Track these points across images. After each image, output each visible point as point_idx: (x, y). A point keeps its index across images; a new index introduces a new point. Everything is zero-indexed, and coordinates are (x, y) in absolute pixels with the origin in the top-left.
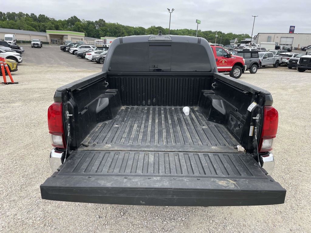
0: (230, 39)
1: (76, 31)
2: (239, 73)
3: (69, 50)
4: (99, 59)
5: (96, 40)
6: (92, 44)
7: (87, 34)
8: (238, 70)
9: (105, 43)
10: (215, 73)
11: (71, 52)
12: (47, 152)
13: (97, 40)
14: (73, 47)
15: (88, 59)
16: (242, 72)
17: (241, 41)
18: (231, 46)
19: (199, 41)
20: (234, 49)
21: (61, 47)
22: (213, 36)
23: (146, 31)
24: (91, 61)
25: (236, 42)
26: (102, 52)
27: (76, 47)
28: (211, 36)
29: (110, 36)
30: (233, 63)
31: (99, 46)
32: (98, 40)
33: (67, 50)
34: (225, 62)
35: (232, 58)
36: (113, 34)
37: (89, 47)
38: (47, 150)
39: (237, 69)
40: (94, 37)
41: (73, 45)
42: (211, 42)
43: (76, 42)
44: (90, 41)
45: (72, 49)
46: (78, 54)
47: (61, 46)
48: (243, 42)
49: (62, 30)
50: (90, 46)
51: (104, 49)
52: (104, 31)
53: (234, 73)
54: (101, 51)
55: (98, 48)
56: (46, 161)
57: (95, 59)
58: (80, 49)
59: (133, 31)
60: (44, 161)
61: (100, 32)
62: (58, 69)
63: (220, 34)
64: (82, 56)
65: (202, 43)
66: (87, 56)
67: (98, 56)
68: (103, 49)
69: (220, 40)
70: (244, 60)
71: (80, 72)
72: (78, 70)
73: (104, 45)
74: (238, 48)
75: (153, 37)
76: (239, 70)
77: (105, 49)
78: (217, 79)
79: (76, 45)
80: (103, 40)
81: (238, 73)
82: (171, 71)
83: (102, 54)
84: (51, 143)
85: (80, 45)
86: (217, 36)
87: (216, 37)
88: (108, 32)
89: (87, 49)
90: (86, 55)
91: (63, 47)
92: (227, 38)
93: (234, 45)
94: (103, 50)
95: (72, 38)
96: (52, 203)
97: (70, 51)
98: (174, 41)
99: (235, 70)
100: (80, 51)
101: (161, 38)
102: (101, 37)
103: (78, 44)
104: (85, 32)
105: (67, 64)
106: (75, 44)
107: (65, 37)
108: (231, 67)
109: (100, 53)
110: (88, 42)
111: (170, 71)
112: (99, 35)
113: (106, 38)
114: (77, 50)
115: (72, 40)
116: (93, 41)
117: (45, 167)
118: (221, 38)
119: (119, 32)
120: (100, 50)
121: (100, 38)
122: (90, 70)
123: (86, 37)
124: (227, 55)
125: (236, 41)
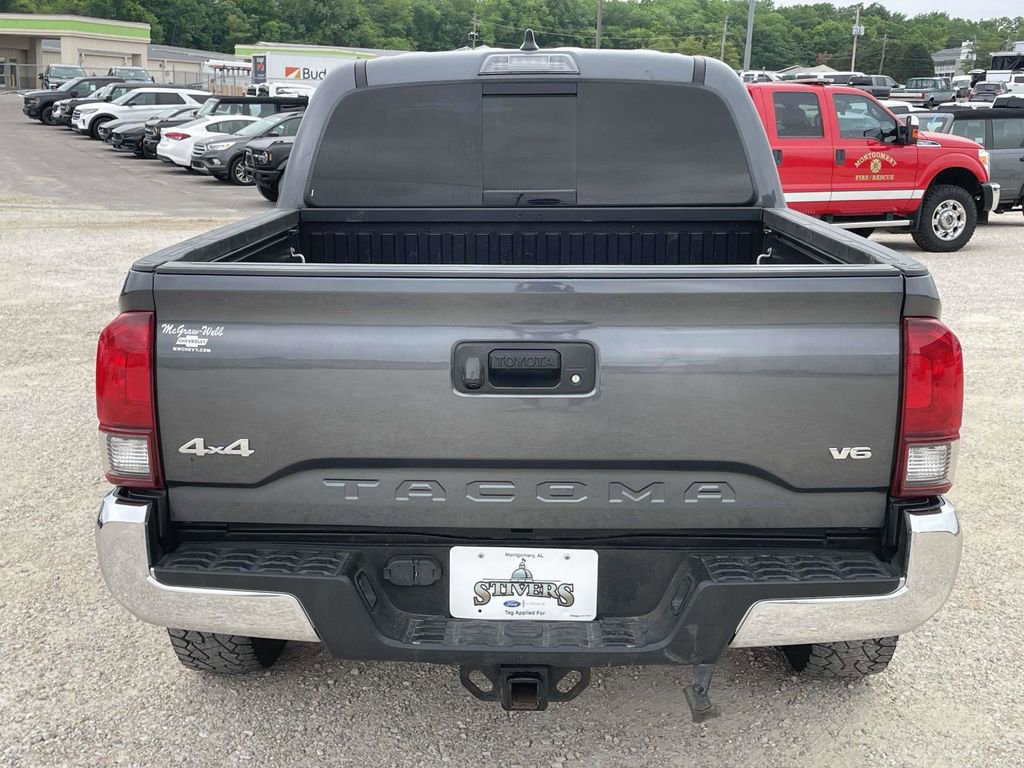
0: (931, 47)
1: (104, 15)
2: (963, 222)
3: (71, 112)
4: (228, 158)
5: (213, 62)
6: (192, 81)
7: (158, 26)
8: (955, 208)
9: (260, 76)
10: (769, 210)
11: (81, 126)
12: (22, 575)
13: (215, 60)
14: (92, 97)
15: (171, 163)
16: (978, 217)
17: (993, 54)
18: (935, 85)
19: (699, 73)
20: (954, 99)
21: (27, 100)
22: (837, 29)
23: (475, 9)
24: (189, 171)
25: (967, 63)
26: (246, 123)
27: (108, 100)
28: (828, 33)
29: (284, 38)
30: (930, 169)
31: (229, 94)
32: (221, 63)
33: (57, 113)
34: (885, 165)
35: (921, 144)
36: (302, 28)
37: (178, 100)
38: (19, 569)
39: (952, 202)
40: (197, 44)
41: (93, 88)
42: (830, 64)
43: (102, 74)
44: (179, 68)
45: (86, 111)
46: (118, 135)
47: (30, 93)
48: (999, 64)
49: (31, 13)
50: (183, 93)
51: (255, 108)
52: (255, 11)
53: (935, 222)
54: (239, 117)
55: (225, 101)
56: (21, 609)
57: (210, 160)
58: (126, 108)
59: (405, 12)
60: (15, 611)
61: (232, 18)
62: (15, 215)
63: (877, 18)
64: (140, 146)
65: (710, 83)
66: (165, 147)
67: (225, 144)
68: (251, 106)
69: (877, 53)
70: (983, 154)
71: (131, 225)
72: (124, 219)
73: (257, 87)
74: (973, 91)
75: (497, 60)
76: (961, 209)
77: (259, 106)
78: (774, 233)
79: (105, 91)
80: (249, 61)
81: (956, 223)
82: (579, 203)
83: (244, 132)
84: (100, 471)
85: (129, 88)
86: (858, 29)
87: (853, 37)
88: (272, 16)
89: (165, 111)
90: (158, 138)
91: (38, 102)
92: (916, 38)
93: (955, 79)
94: (247, 112)
95: (83, 54)
96: (72, 755)
97: (74, 121)
98: (590, 73)
99: (939, 208)
100: (127, 117)
101: (533, 62)
102: (237, 47)
103: (116, 84)
104: (152, 17)
105: (63, 186)
106: (101, 83)
107: (45, 45)
108: (919, 194)
109: (234, 127)
110: (167, 73)
111: (574, 204)
112: (226, 32)
113: (262, 48)
114: (109, 117)
115: (81, 63)
116: (194, 69)
117: (20, 632)
118: (885, 40)
119: (334, 18)
120: (233, 112)
121: (232, 52)
122: (183, 215)
123: (155, 48)
124: (893, 133)
125: (963, 57)
